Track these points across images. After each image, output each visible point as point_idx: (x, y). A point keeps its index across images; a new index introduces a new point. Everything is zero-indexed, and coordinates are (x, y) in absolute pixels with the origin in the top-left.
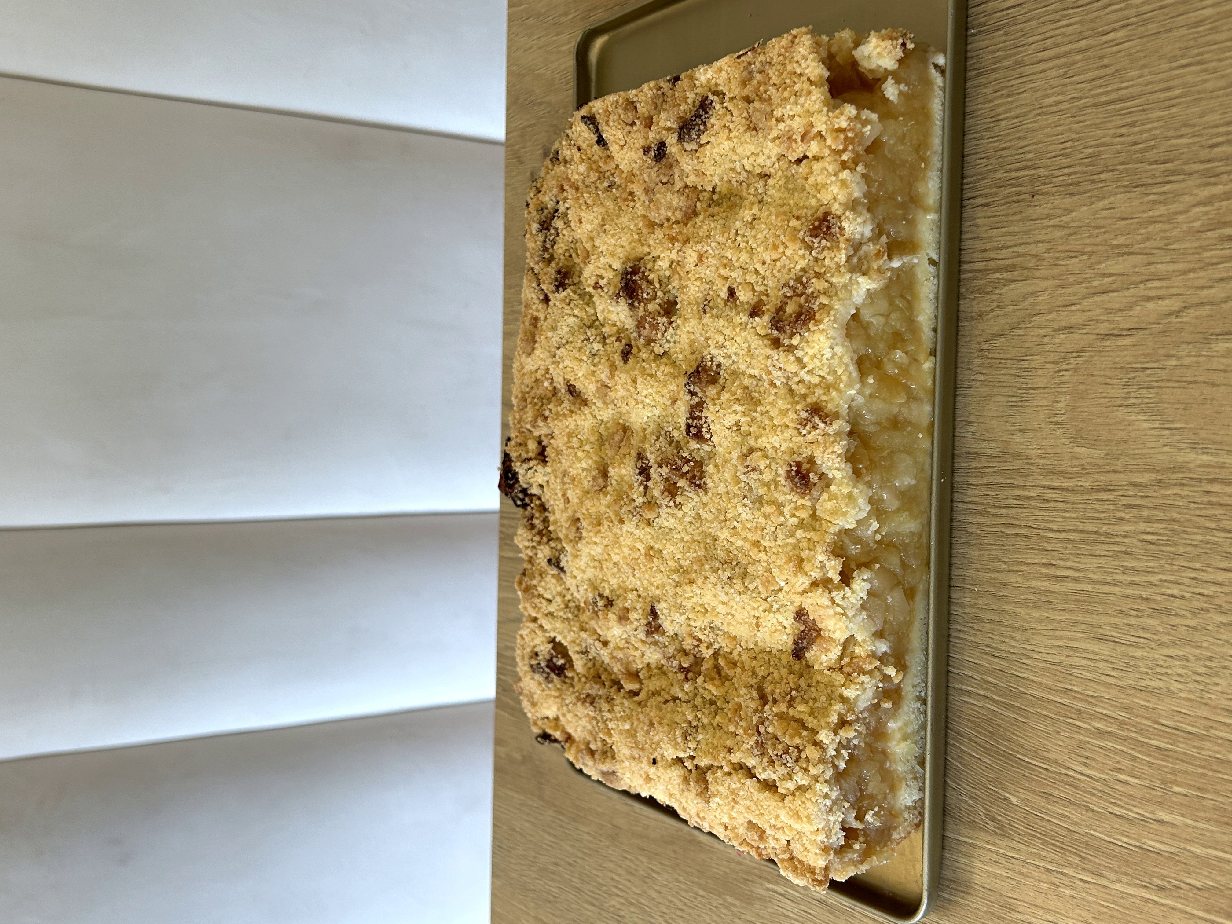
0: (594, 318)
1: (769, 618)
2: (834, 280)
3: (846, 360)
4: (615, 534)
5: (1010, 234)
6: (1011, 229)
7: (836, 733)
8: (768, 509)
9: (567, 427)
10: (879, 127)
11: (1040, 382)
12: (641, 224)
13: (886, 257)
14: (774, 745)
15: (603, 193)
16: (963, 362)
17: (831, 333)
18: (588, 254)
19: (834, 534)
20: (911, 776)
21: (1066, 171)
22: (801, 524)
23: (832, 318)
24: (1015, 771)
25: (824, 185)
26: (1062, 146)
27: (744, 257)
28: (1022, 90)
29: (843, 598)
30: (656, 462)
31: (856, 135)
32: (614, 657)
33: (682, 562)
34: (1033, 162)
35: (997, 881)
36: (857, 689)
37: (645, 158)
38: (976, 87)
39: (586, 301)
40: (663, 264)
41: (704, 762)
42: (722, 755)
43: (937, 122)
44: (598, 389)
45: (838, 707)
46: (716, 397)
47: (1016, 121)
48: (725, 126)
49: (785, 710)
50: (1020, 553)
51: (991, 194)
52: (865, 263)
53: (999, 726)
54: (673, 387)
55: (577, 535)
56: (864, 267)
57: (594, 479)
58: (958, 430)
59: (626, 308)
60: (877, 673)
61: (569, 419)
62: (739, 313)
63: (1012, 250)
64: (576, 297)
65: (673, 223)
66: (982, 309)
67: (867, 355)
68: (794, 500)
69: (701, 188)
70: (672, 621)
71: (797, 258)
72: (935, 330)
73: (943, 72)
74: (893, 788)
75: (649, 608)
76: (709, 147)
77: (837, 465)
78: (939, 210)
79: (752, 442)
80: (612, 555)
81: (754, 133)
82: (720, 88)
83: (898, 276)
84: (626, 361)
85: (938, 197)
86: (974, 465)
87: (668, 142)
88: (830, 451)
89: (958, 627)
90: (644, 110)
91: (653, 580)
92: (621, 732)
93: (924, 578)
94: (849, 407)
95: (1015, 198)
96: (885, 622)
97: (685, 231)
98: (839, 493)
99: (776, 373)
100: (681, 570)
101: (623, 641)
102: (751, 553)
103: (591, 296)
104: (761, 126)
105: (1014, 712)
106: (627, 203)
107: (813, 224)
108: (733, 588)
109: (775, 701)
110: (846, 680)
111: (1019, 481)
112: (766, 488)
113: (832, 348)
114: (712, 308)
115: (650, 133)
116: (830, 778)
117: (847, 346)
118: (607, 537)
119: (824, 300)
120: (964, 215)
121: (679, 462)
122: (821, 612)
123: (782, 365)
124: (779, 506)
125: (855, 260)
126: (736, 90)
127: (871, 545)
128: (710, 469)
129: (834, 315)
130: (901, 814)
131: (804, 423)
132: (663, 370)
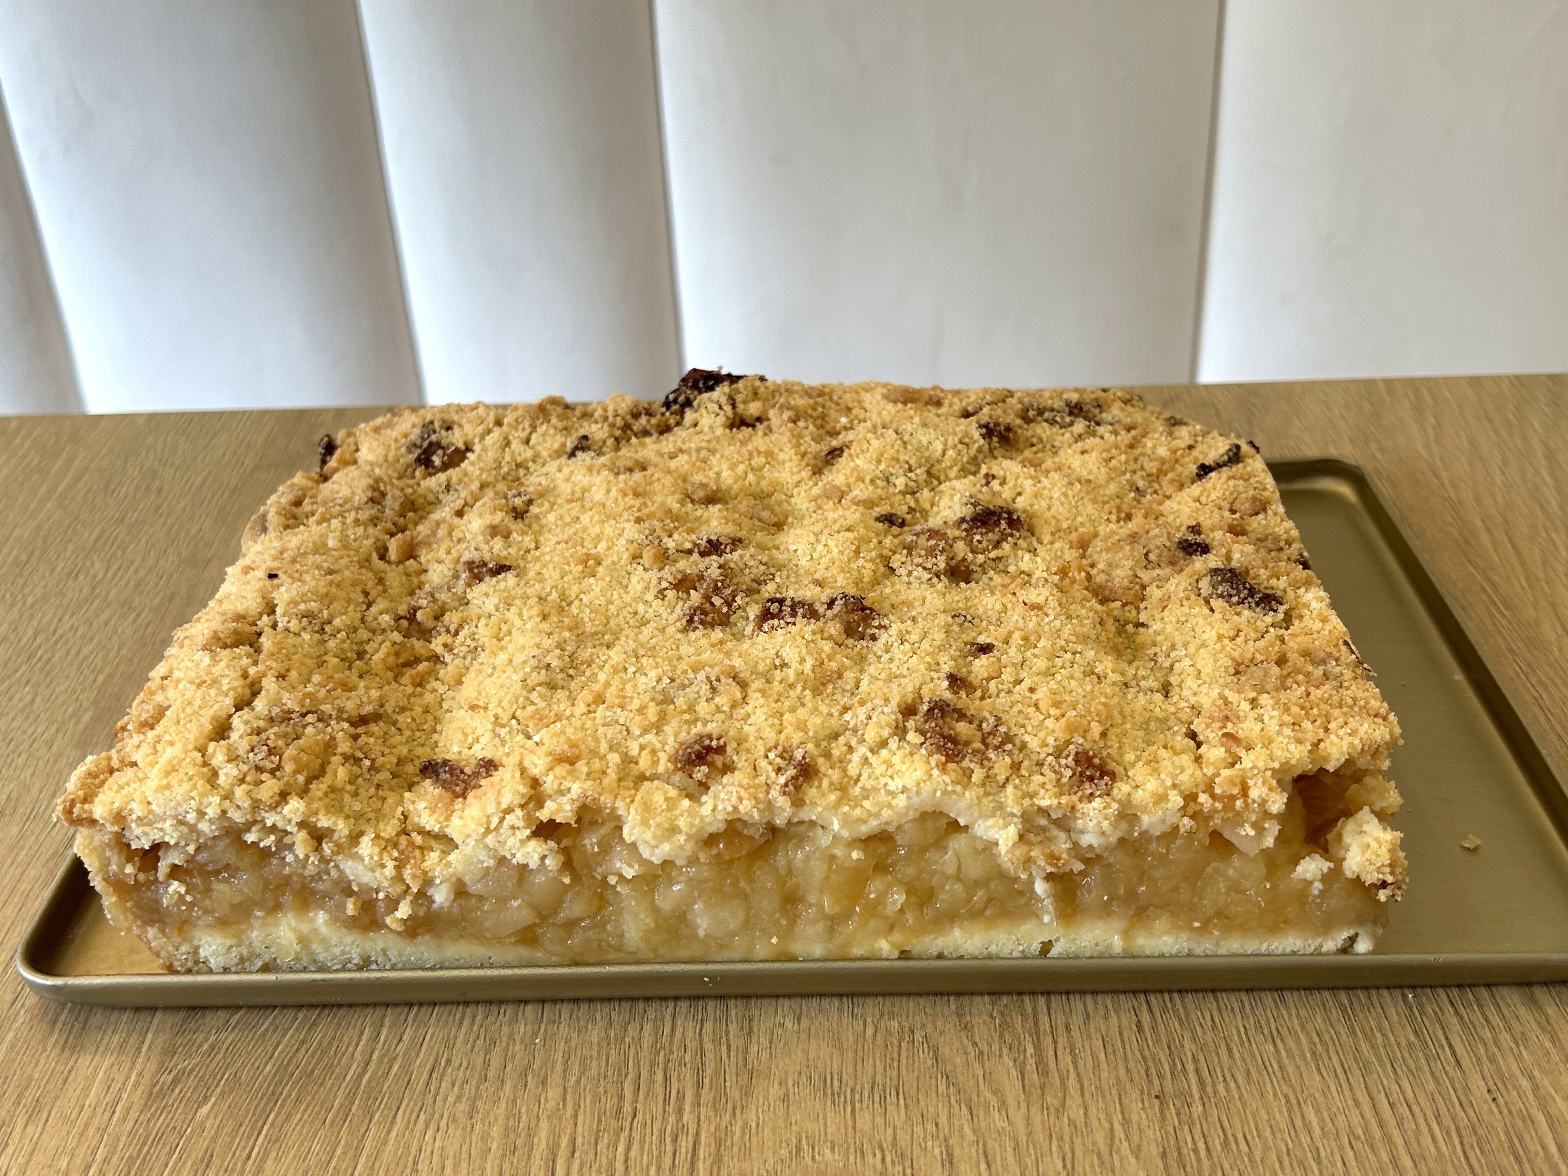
0: (942, 478)
1: (484, 722)
2: (1010, 789)
3: (886, 814)
4: (620, 515)
5: (1096, 1066)
6: (1104, 1066)
7: (302, 825)
8: (652, 712)
9: (781, 450)
10: (1253, 851)
11: (864, 1121)
12: (1081, 530)
13: (1050, 869)
14: (285, 735)
15: (1128, 481)
16: (893, 1005)
17: (927, 788)
18: (1036, 465)
19: (614, 809)
20: (245, 953)
21: (1201, 1145)
22: (628, 760)
23: (950, 788)
24: (248, 1111)
25: (1156, 771)
26: (1240, 1136)
27: (1041, 664)
28: (1325, 1074)
29: (513, 828)
30: (727, 562)
31: (1238, 814)
32: (438, 524)
33: (576, 602)
34: (1211, 1094)
35: (78, 1092)
36: (371, 858)
37: (1184, 528)
38: (1324, 1005)
39: (968, 466)
40: (1026, 562)
41: (266, 642)
42: (274, 665)
43: (1265, 946)
44: (837, 488)
45: (342, 828)
46: (826, 635)
47: (1275, 1066)
48: (1239, 631)
49: (339, 750)
50: (593, 1103)
51: (1157, 1035)
52: (1039, 838)
53: (322, 1084)
54: (841, 581)
55: (622, 469)
56: (1031, 836)
57: (703, 486)
58: (786, 1002)
59: (959, 515)
60: (399, 889)
61: (793, 451)
62: (953, 659)
63: (1071, 1069)
64: (973, 452)
65: (1088, 573)
66: (976, 1030)
67: (894, 849)
68: (666, 748)
69: (1142, 606)
70: (486, 595)
71: (1042, 734)
72: (940, 956)
73: (1344, 950)
74: (223, 924)
75: (508, 564)
76: (1206, 611)
77: (720, 807)
78: (1127, 954)
79: (756, 685)
80: (590, 513)
81: (1233, 671)
82: (1296, 622)
83: (1021, 893)
84: (878, 519)
85: (1148, 952)
86: (733, 1028)
87: (1210, 556)
88: (743, 793)
89: (480, 1017)
90: (1255, 525)
91: (550, 566)
92: (324, 536)
93: (554, 958)
94: (812, 823)
95: (1153, 1071)
96: (481, 898)
97: (1076, 587)
98: (677, 812)
99: (862, 712)
100: (564, 604)
101: (461, 535)
102: (584, 692)
103: (974, 474)
104: (1243, 679)
105: (342, 1105)
106: (1114, 511)
107: (1095, 756)
108: (532, 671)
109: (355, 737)
110: (388, 841)
111: (706, 1095)
112: (685, 707)
113: (904, 790)
114: (961, 625)
115: (1221, 532)
116: (230, 819)
117: (906, 814)
118: (617, 505)
119: (978, 775)
120: (1122, 997)
121: (727, 592)
122: (491, 795)
123: (874, 719)
124: (658, 727)
125: (1043, 822)
126: (1293, 645)
127: (599, 870)
128: (718, 634)
129: (954, 792)
130: (185, 940)
131: (786, 754)
132: (866, 566)
